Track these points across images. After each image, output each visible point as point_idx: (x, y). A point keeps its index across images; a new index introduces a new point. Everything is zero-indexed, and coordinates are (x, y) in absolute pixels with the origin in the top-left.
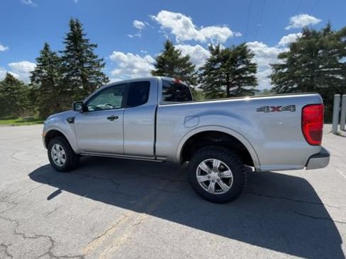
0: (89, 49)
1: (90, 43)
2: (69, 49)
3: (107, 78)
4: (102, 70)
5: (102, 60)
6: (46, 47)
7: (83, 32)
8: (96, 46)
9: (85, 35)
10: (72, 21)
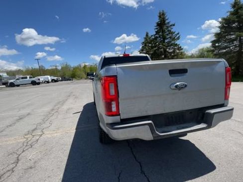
0: (169, 29)
1: (171, 24)
2: (157, 33)
3: (181, 47)
4: (177, 42)
5: (178, 34)
6: (147, 35)
7: (167, 18)
8: (174, 25)
9: (167, 19)
10: (160, 13)
